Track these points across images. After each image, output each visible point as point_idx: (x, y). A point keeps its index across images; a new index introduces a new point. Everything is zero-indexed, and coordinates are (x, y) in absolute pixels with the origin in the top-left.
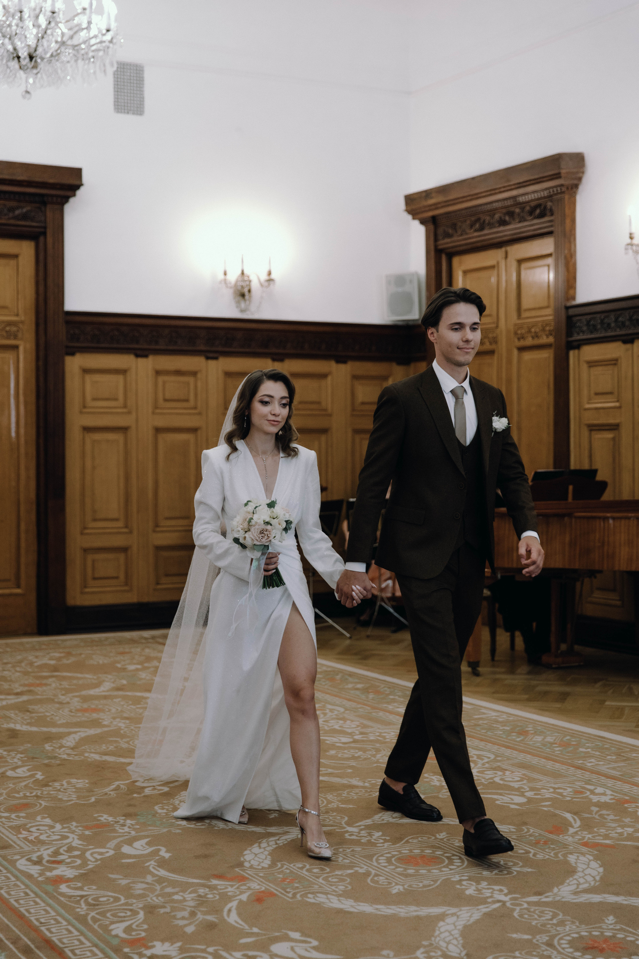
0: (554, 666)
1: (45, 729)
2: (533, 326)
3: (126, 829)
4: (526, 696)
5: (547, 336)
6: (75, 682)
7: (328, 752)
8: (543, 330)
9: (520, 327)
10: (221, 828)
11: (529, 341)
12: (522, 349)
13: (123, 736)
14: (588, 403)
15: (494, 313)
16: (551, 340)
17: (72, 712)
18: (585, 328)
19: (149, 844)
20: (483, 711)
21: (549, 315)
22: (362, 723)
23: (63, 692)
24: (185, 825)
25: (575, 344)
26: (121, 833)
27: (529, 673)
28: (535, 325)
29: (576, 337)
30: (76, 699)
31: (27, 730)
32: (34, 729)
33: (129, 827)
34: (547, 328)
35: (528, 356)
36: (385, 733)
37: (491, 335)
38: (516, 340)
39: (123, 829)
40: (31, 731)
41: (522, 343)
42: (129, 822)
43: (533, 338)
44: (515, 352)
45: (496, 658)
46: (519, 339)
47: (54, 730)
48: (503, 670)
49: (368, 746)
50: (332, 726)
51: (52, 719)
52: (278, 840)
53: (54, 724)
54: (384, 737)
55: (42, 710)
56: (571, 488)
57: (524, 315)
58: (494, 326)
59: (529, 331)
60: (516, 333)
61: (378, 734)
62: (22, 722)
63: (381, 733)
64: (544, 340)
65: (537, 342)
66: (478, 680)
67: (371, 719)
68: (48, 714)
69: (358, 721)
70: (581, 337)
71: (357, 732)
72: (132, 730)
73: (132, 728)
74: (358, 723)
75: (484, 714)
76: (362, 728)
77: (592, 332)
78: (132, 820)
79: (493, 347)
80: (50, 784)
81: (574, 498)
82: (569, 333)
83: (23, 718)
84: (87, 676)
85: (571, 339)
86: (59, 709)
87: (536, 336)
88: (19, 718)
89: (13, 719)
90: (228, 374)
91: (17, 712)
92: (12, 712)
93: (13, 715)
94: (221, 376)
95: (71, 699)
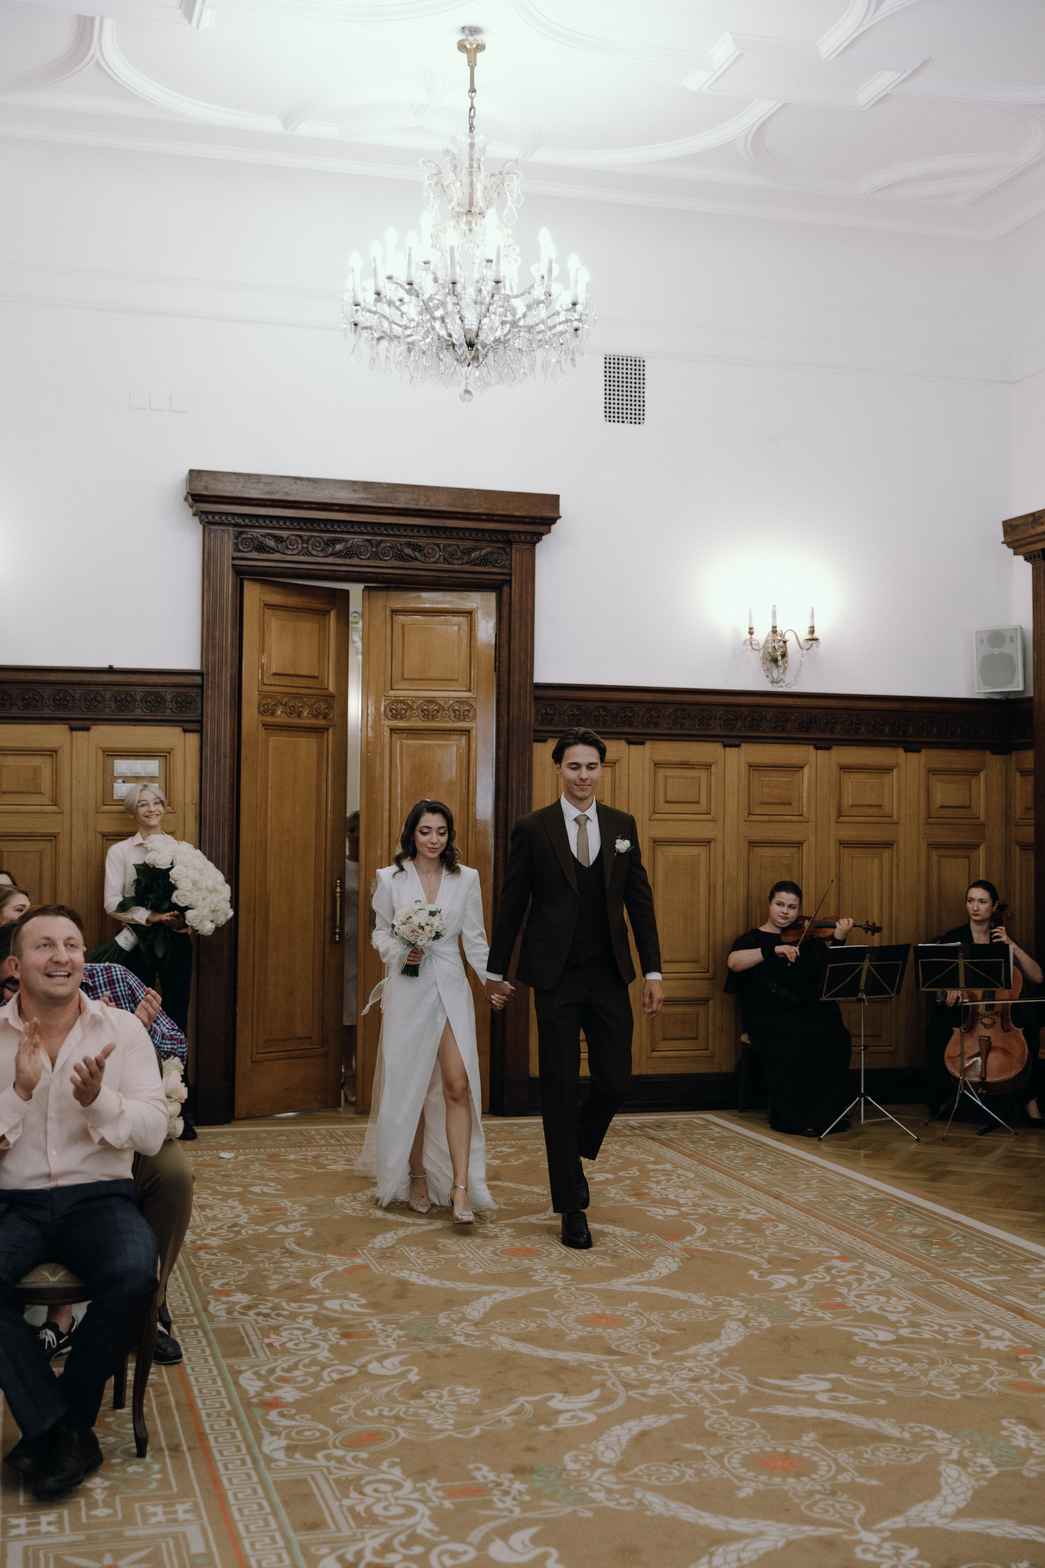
1: (449, 1284)
3: (509, 1502)
7: (854, 1359)
10: (657, 1512)
13: (555, 1305)
17: (497, 1255)
19: (535, 1540)
22: (914, 1304)
24: (601, 1502)
26: (498, 1509)
30: (509, 1231)
31: (423, 1283)
32: (434, 1283)
33: (514, 1499)
36: (949, 1326)
39: (504, 1502)
40: (428, 1286)
42: (518, 1486)
47: (461, 1286)
49: (918, 1352)
50: (868, 1307)
51: (465, 1265)
52: (743, 1550)
53: (465, 1276)
54: (945, 1335)
55: (456, 1248)
61: (936, 1327)
62: (422, 1269)
63: (941, 1325)
67: (930, 1296)
68: (461, 1256)
69: (909, 1300)
71: (905, 1322)
72: (571, 1293)
73: (573, 1289)
74: (907, 1303)
76: (914, 1313)
78: (522, 1482)
80: (424, 1393)
83: (424, 1260)
86: (479, 1247)
88: (419, 1261)
89: (411, 1262)
90: (753, 767)
91: (421, 1249)
92: (414, 1248)
93: (413, 1254)
94: (744, 769)
95: (502, 1230)
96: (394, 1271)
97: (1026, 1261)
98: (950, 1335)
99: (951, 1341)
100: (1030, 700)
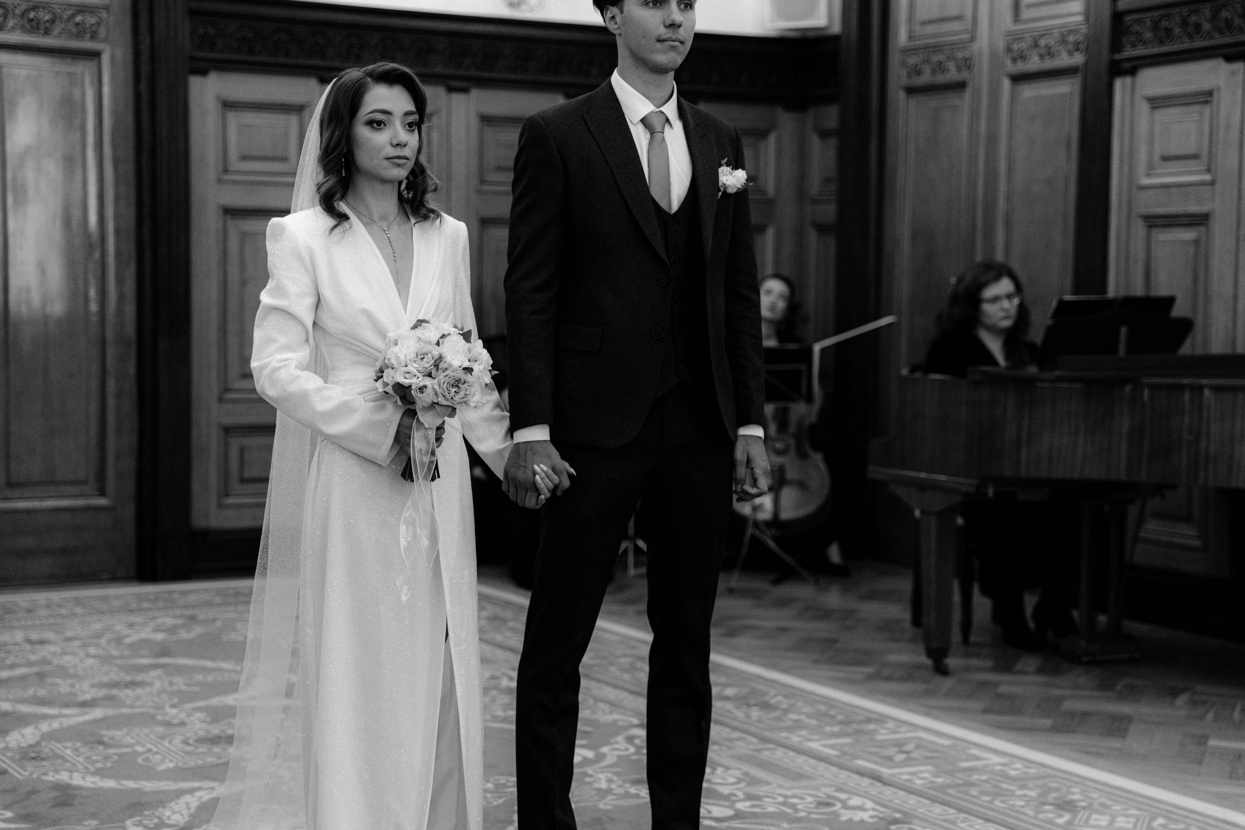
0: (1085, 659)
1: (131, 784)
2: (1042, 36)
4: (1047, 722)
5: (1070, 53)
6: (199, 677)
8: (1063, 41)
9: (1017, 37)
11: (1034, 64)
12: (1018, 79)
14: (1148, 175)
15: (969, 13)
16: (1078, 59)
17: (188, 744)
18: (1148, 35)
20: (975, 752)
21: (1078, 14)
22: (746, 774)
23: (175, 700)
25: (1127, 65)
27: (1041, 671)
28: (1046, 32)
29: (1129, 52)
30: (199, 715)
31: (93, 786)
32: (110, 784)
34: (1071, 38)
35: (1028, 91)
37: (960, 55)
38: (1008, 62)
40: (101, 789)
41: (1021, 67)
43: (1042, 57)
44: (1006, 83)
45: (973, 639)
46: (1014, 60)
47: (148, 786)
48: (989, 663)
51: (147, 760)
53: (151, 774)
55: (128, 740)
56: (1124, 331)
57: (1026, 14)
58: (967, 36)
59: (1036, 45)
60: (1009, 49)
62: (87, 768)
63: (786, 797)
64: (1064, 60)
65: (1049, 64)
66: (947, 683)
67: (762, 765)
68: (139, 749)
69: (739, 769)
70: (1141, 51)
74: (738, 773)
75: (977, 758)
76: (749, 784)
77: (1161, 42)
79: (964, 75)
81: (1130, 349)
82: (1116, 46)
83: (87, 758)
84: (224, 665)
85: (1117, 57)
86: (163, 737)
87: (1049, 53)
88: (81, 759)
89: (69, 761)
90: (487, 120)
91: (78, 745)
92: (69, 744)
93: (69, 752)
94: (475, 122)
95: (189, 716)
96: (46, 774)
97: (869, 721)
98: (800, 807)
99: (802, 814)
100: (835, 38)
